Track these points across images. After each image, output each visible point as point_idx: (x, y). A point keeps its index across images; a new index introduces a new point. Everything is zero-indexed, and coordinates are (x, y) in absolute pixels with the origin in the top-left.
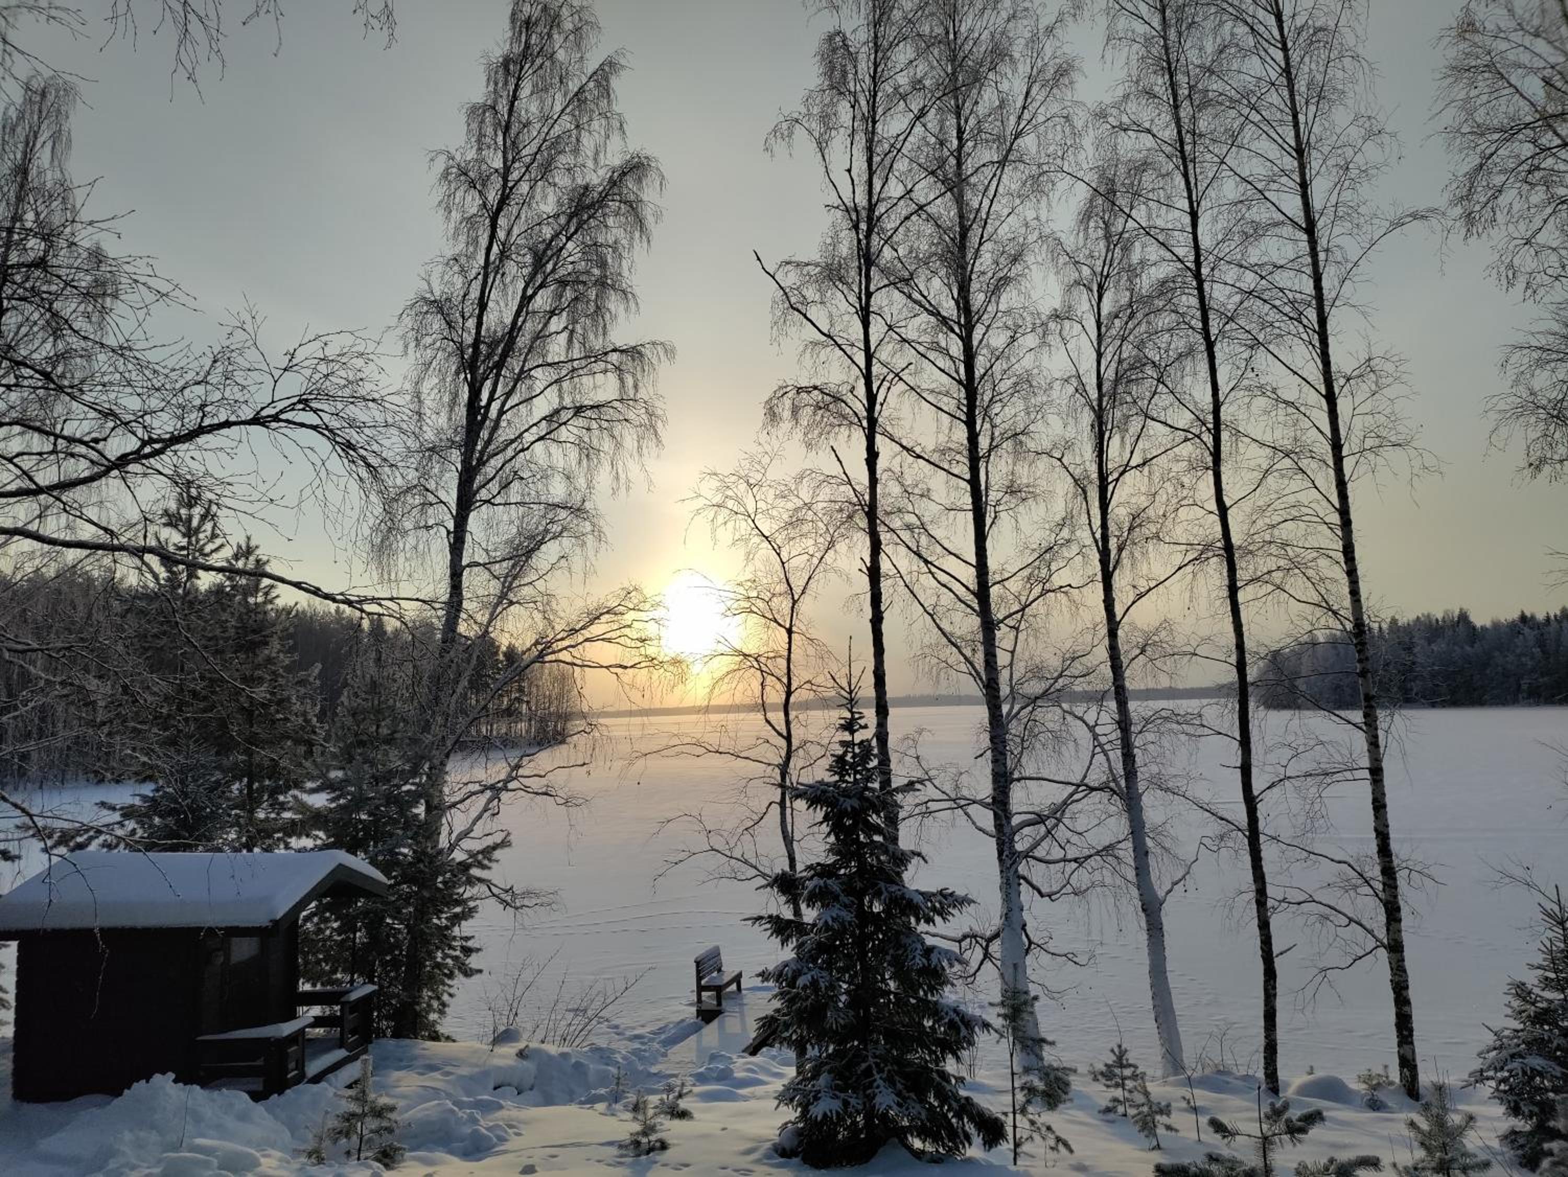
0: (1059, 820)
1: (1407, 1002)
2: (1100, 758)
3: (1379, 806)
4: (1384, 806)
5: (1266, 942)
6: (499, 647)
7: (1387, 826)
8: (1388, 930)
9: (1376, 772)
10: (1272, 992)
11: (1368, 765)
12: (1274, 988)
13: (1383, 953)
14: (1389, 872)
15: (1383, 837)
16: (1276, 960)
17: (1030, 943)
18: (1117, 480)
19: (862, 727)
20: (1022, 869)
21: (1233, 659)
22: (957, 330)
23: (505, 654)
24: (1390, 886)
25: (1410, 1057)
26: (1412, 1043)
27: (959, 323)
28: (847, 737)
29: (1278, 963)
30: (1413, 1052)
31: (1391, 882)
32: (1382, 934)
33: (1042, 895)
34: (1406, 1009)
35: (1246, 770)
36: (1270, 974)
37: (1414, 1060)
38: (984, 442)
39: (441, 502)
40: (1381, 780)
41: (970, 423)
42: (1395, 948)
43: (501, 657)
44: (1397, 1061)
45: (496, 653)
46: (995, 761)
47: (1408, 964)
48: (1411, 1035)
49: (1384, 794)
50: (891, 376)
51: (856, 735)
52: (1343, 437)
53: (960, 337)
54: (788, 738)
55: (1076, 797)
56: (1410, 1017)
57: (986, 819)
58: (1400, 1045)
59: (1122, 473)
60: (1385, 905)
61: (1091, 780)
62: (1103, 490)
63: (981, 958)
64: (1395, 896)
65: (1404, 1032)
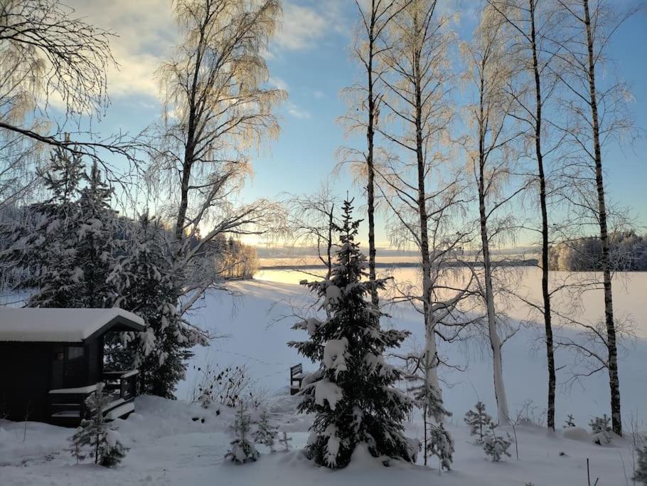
0: (454, 307)
1: (618, 393)
2: (475, 281)
3: (608, 301)
4: (611, 301)
5: (551, 363)
7: (612, 310)
8: (610, 359)
9: (608, 285)
10: (553, 387)
11: (604, 282)
12: (554, 384)
13: (606, 370)
14: (611, 332)
15: (609, 314)
16: (556, 371)
17: (439, 361)
18: (489, 152)
20: (436, 327)
21: (541, 230)
22: (413, 80)
24: (612, 339)
25: (618, 419)
26: (619, 412)
27: (414, 77)
29: (557, 373)
30: (620, 416)
31: (613, 337)
32: (606, 361)
33: (445, 340)
34: (617, 396)
35: (545, 282)
36: (552, 378)
38: (425, 132)
39: (178, 159)
40: (610, 289)
41: (418, 123)
42: (613, 368)
46: (425, 278)
47: (619, 375)
48: (619, 408)
49: (611, 295)
52: (599, 124)
53: (414, 83)
54: (330, 265)
55: (463, 296)
56: (619, 400)
57: (420, 305)
58: (613, 413)
59: (491, 150)
60: (609, 347)
61: (470, 289)
62: (482, 157)
63: (416, 367)
64: (614, 344)
65: (616, 407)
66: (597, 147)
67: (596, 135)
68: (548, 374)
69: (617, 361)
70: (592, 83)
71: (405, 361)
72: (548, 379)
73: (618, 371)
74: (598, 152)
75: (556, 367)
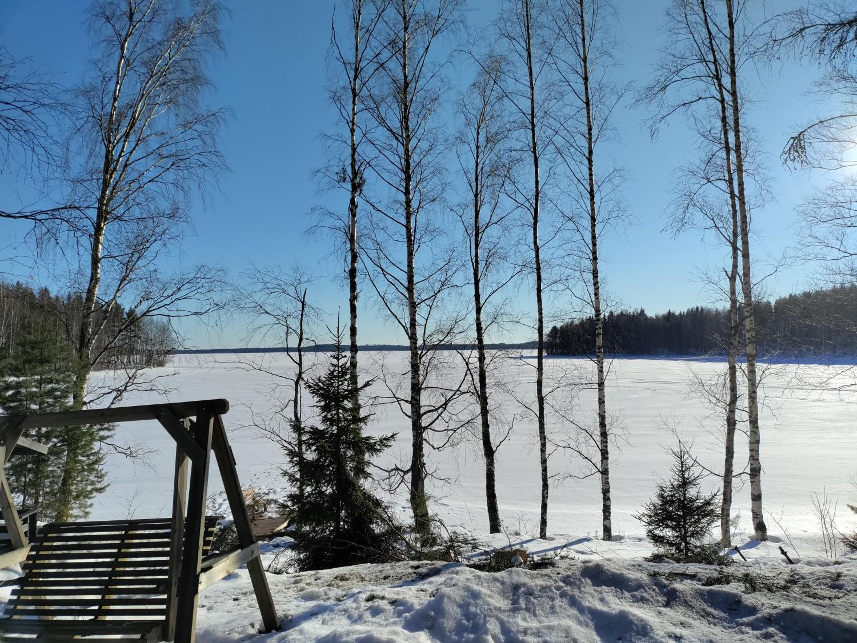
0: (445, 409)
1: (609, 499)
2: (469, 377)
3: (601, 402)
4: (604, 402)
5: (545, 470)
6: (124, 309)
7: (605, 412)
8: (602, 463)
9: (601, 385)
10: (546, 496)
11: (597, 382)
12: (547, 493)
13: (599, 475)
14: (604, 435)
15: (602, 417)
16: (549, 480)
17: (427, 473)
18: (483, 231)
19: (343, 357)
20: (424, 435)
21: (537, 326)
22: (401, 140)
23: (127, 314)
24: (604, 442)
25: (608, 526)
26: (610, 519)
27: (402, 136)
28: (335, 361)
29: (550, 482)
30: (610, 523)
31: (605, 440)
32: (599, 466)
33: (434, 449)
34: (607, 502)
35: (540, 383)
36: (545, 486)
37: (610, 527)
38: (414, 204)
39: (87, 217)
40: (603, 389)
41: (407, 193)
42: (605, 472)
43: (125, 316)
44: (602, 528)
45: (122, 313)
46: (413, 378)
47: (610, 481)
48: (610, 516)
49: (604, 396)
50: (365, 163)
51: (340, 361)
52: (596, 213)
53: (403, 144)
54: (300, 364)
55: (454, 397)
56: (610, 506)
57: (408, 408)
58: (604, 520)
59: (486, 227)
60: (601, 450)
61: (463, 389)
62: (477, 235)
63: (400, 481)
64: (606, 446)
65: (607, 514)
66: (594, 237)
67: (593, 226)
68: (541, 483)
69: (609, 466)
70: (590, 169)
71: (387, 473)
72: (542, 489)
73: (609, 476)
74: (594, 244)
75: (549, 475)
